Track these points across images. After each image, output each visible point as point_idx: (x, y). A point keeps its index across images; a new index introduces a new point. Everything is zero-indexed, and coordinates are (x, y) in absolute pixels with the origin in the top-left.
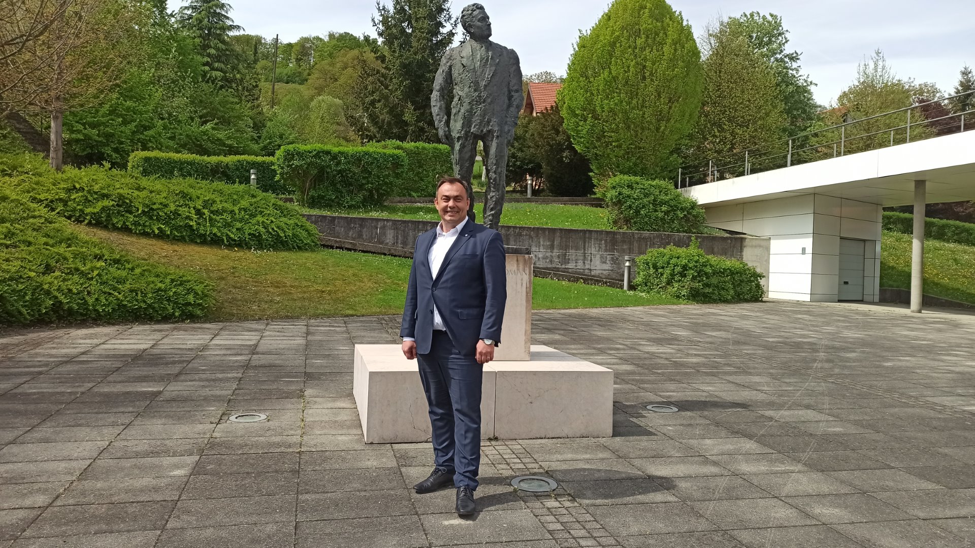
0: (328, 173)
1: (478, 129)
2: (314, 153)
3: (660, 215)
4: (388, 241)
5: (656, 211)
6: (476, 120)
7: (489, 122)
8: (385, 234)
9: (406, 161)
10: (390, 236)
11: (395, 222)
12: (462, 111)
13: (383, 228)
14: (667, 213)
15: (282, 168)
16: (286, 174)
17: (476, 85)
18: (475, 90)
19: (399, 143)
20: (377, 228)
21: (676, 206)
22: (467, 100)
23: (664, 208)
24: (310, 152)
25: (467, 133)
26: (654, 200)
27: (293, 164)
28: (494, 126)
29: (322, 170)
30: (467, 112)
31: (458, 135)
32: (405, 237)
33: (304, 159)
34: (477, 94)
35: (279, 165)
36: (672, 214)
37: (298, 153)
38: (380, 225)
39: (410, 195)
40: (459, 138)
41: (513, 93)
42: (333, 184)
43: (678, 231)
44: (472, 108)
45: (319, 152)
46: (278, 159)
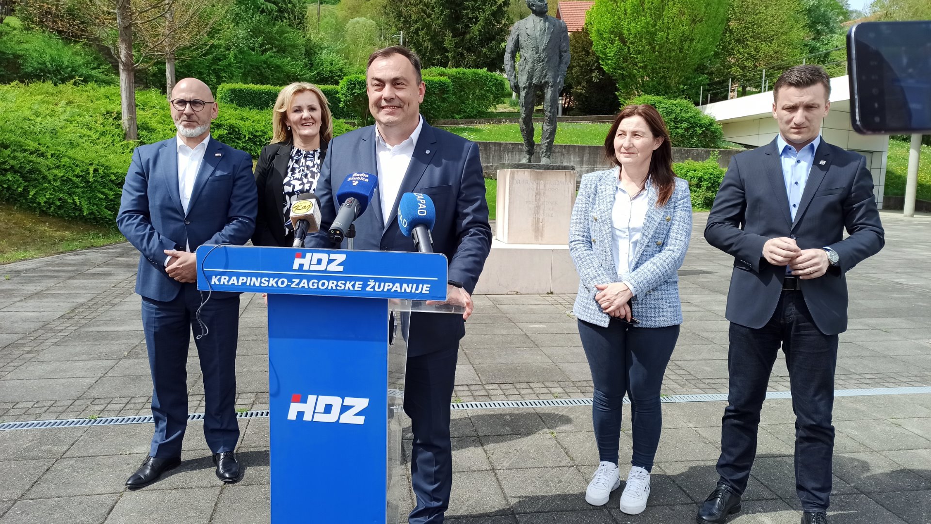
1: (538, 81)
3: (680, 131)
5: (677, 128)
6: (537, 74)
7: (546, 76)
9: (451, 88)
12: (527, 68)
14: (687, 129)
15: (346, 96)
16: (349, 101)
17: (537, 49)
18: (537, 53)
19: (442, 69)
21: (695, 123)
22: (531, 60)
23: (685, 125)
25: (530, 84)
26: (675, 118)
27: (355, 93)
28: (549, 78)
30: (531, 69)
31: (524, 86)
34: (537, 55)
35: (343, 94)
36: (691, 131)
40: (524, 88)
41: (563, 54)
43: (697, 146)
44: (534, 66)
46: (342, 88)
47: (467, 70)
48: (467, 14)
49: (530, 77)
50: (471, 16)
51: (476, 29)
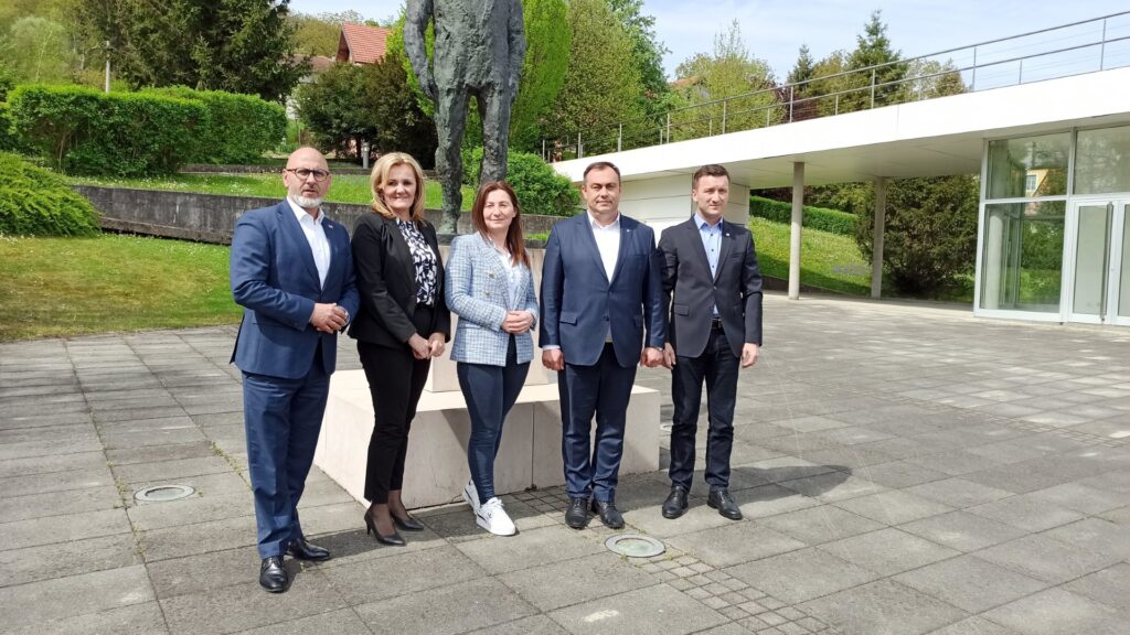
0: (93, 127)
1: (476, 80)
2: (73, 98)
3: (532, 193)
4: (192, 223)
5: (528, 189)
6: (472, 66)
7: (488, 72)
8: (187, 213)
9: (209, 116)
10: (194, 217)
11: (201, 197)
12: (454, 53)
13: (185, 204)
14: (540, 192)
15: (21, 117)
16: (27, 126)
17: (472, 20)
18: (472, 26)
19: (189, 90)
20: (175, 205)
21: (549, 184)
22: (460, 40)
23: (537, 186)
24: (65, 97)
25: (460, 84)
26: (526, 177)
27: (39, 112)
28: (495, 76)
29: (84, 122)
30: (461, 55)
31: (448, 86)
32: (217, 217)
33: (55, 106)
34: (473, 31)
35: (14, 114)
36: (545, 193)
37: (47, 98)
38: (179, 200)
39: (208, 161)
40: (449, 91)
41: (514, 35)
42: (101, 141)
43: (553, 213)
44: (466, 51)
45: (78, 98)
46: (13, 104)
47: (230, 95)
48: (226, 16)
49: (460, 72)
50: (231, 19)
51: (239, 37)
